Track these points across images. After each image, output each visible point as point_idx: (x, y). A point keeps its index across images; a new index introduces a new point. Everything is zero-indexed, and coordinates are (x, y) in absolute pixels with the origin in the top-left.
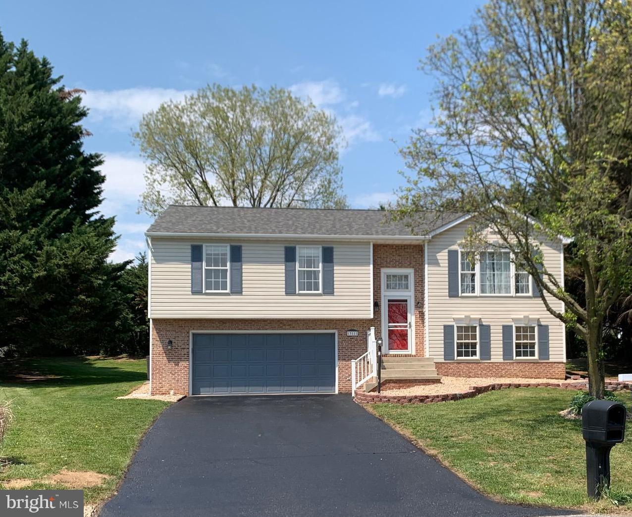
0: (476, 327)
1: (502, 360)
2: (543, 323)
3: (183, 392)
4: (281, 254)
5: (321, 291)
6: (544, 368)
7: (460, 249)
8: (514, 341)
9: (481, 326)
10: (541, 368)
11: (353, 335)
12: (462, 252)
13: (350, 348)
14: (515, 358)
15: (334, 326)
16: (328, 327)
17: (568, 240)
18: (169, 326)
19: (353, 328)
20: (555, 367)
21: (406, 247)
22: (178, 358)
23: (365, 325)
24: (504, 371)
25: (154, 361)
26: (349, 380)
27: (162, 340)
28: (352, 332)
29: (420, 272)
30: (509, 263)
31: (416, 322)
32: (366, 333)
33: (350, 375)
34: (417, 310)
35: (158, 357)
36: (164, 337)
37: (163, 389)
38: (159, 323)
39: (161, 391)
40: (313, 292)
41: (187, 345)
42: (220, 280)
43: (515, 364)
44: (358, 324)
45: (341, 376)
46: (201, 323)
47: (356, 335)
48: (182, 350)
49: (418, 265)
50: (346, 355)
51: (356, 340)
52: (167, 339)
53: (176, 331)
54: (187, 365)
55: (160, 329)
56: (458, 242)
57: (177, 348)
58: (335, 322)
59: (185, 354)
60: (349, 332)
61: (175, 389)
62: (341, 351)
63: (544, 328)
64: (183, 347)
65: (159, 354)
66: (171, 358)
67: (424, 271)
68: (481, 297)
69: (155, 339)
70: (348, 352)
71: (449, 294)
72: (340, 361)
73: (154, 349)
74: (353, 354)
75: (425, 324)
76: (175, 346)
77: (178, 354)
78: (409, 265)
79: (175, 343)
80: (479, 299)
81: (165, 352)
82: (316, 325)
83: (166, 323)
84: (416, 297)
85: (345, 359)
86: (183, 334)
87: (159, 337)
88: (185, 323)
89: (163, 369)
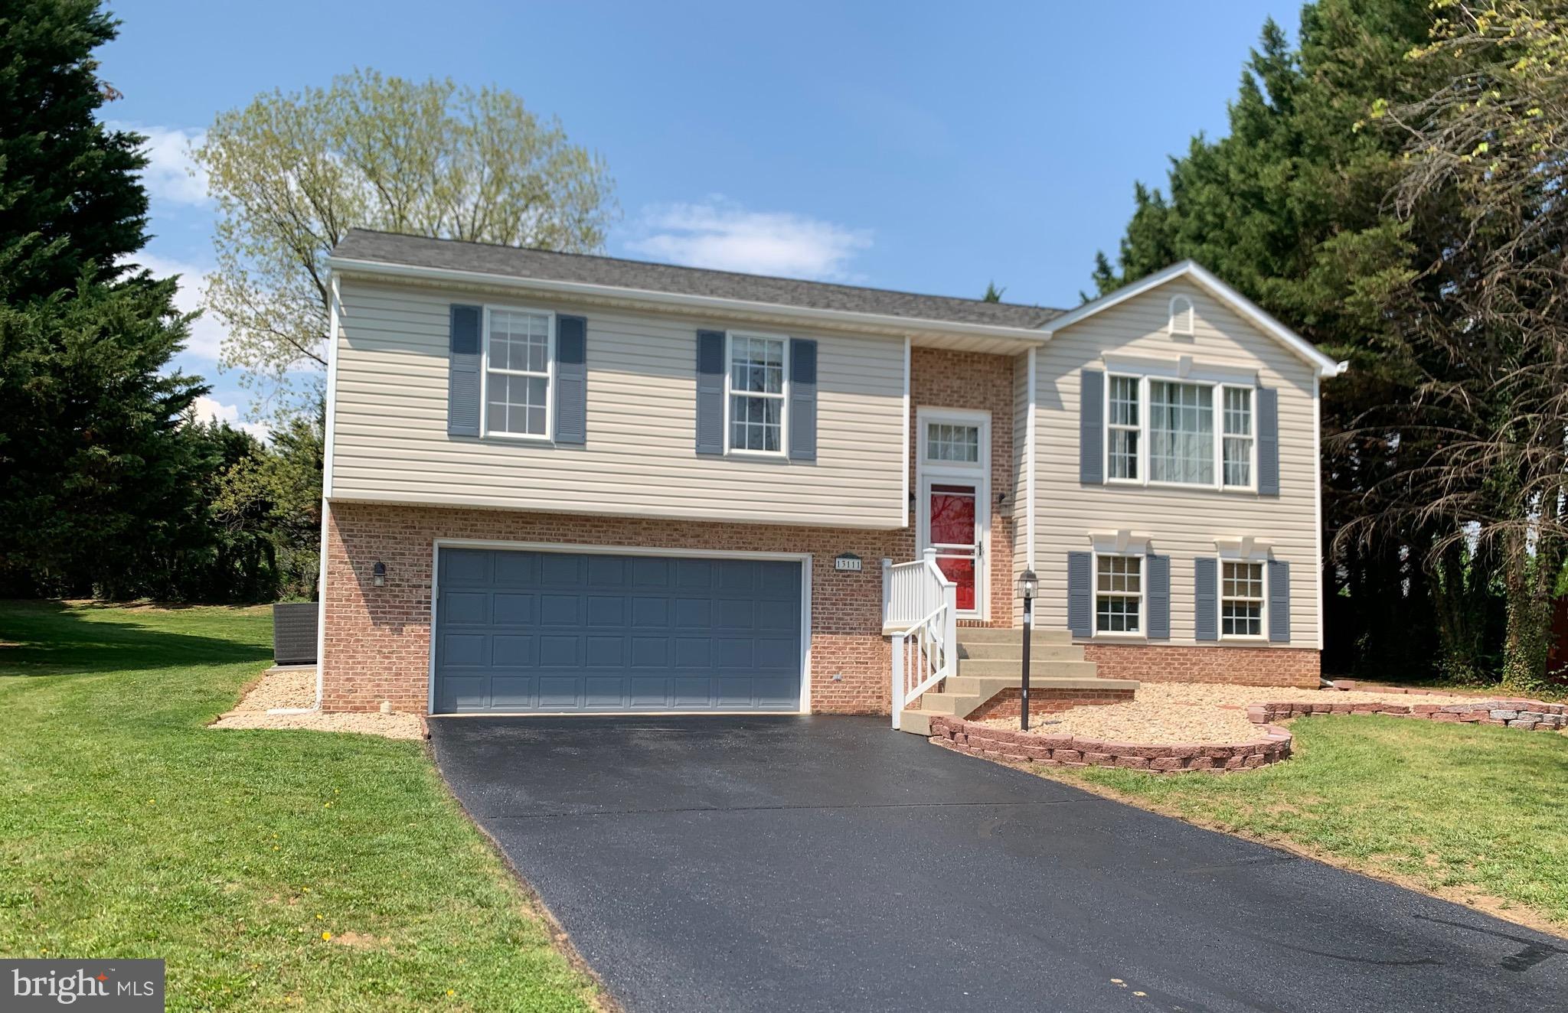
0: (1138, 560)
1: (1192, 642)
2: (1277, 558)
3: (412, 704)
4: (689, 351)
5: (783, 452)
6: (1278, 662)
7: (1109, 369)
8: (1220, 597)
9: (1151, 557)
10: (1273, 661)
11: (851, 568)
12: (1113, 379)
13: (842, 600)
14: (1221, 636)
15: (805, 544)
16: (791, 545)
17: (1332, 369)
18: (378, 524)
19: (849, 551)
20: (1300, 661)
21: (976, 358)
22: (399, 613)
23: (879, 544)
24: (1196, 667)
25: (332, 617)
26: (838, 681)
27: (358, 563)
28: (846, 560)
29: (1006, 421)
30: (1211, 412)
31: (994, 543)
32: (881, 563)
33: (840, 668)
34: (999, 513)
35: (344, 606)
36: (363, 553)
37: (356, 697)
38: (350, 514)
39: (350, 702)
40: (764, 453)
41: (427, 576)
42: (527, 406)
43: (1220, 652)
44: (863, 542)
45: (819, 670)
46: (465, 519)
47: (856, 568)
48: (411, 592)
49: (1002, 403)
50: (832, 618)
51: (856, 581)
52: (371, 558)
53: (396, 538)
54: (425, 630)
55: (352, 531)
56: (1104, 352)
57: (398, 586)
58: (807, 533)
59: (420, 602)
60: (841, 560)
61: (389, 697)
62: (820, 607)
63: (1280, 570)
64: (414, 582)
65: (347, 600)
66: (382, 612)
67: (1015, 418)
68: (1150, 488)
69: (336, 557)
70: (837, 609)
71: (1082, 477)
72: (818, 633)
73: (333, 584)
74: (849, 615)
75: (1017, 549)
76: (393, 580)
77: (400, 602)
78: (981, 403)
79: (392, 569)
80: (1146, 492)
81: (364, 595)
82: (760, 539)
83: (369, 514)
84: (994, 480)
85: (830, 628)
86: (417, 547)
87: (349, 552)
88: (423, 517)
89: (358, 641)
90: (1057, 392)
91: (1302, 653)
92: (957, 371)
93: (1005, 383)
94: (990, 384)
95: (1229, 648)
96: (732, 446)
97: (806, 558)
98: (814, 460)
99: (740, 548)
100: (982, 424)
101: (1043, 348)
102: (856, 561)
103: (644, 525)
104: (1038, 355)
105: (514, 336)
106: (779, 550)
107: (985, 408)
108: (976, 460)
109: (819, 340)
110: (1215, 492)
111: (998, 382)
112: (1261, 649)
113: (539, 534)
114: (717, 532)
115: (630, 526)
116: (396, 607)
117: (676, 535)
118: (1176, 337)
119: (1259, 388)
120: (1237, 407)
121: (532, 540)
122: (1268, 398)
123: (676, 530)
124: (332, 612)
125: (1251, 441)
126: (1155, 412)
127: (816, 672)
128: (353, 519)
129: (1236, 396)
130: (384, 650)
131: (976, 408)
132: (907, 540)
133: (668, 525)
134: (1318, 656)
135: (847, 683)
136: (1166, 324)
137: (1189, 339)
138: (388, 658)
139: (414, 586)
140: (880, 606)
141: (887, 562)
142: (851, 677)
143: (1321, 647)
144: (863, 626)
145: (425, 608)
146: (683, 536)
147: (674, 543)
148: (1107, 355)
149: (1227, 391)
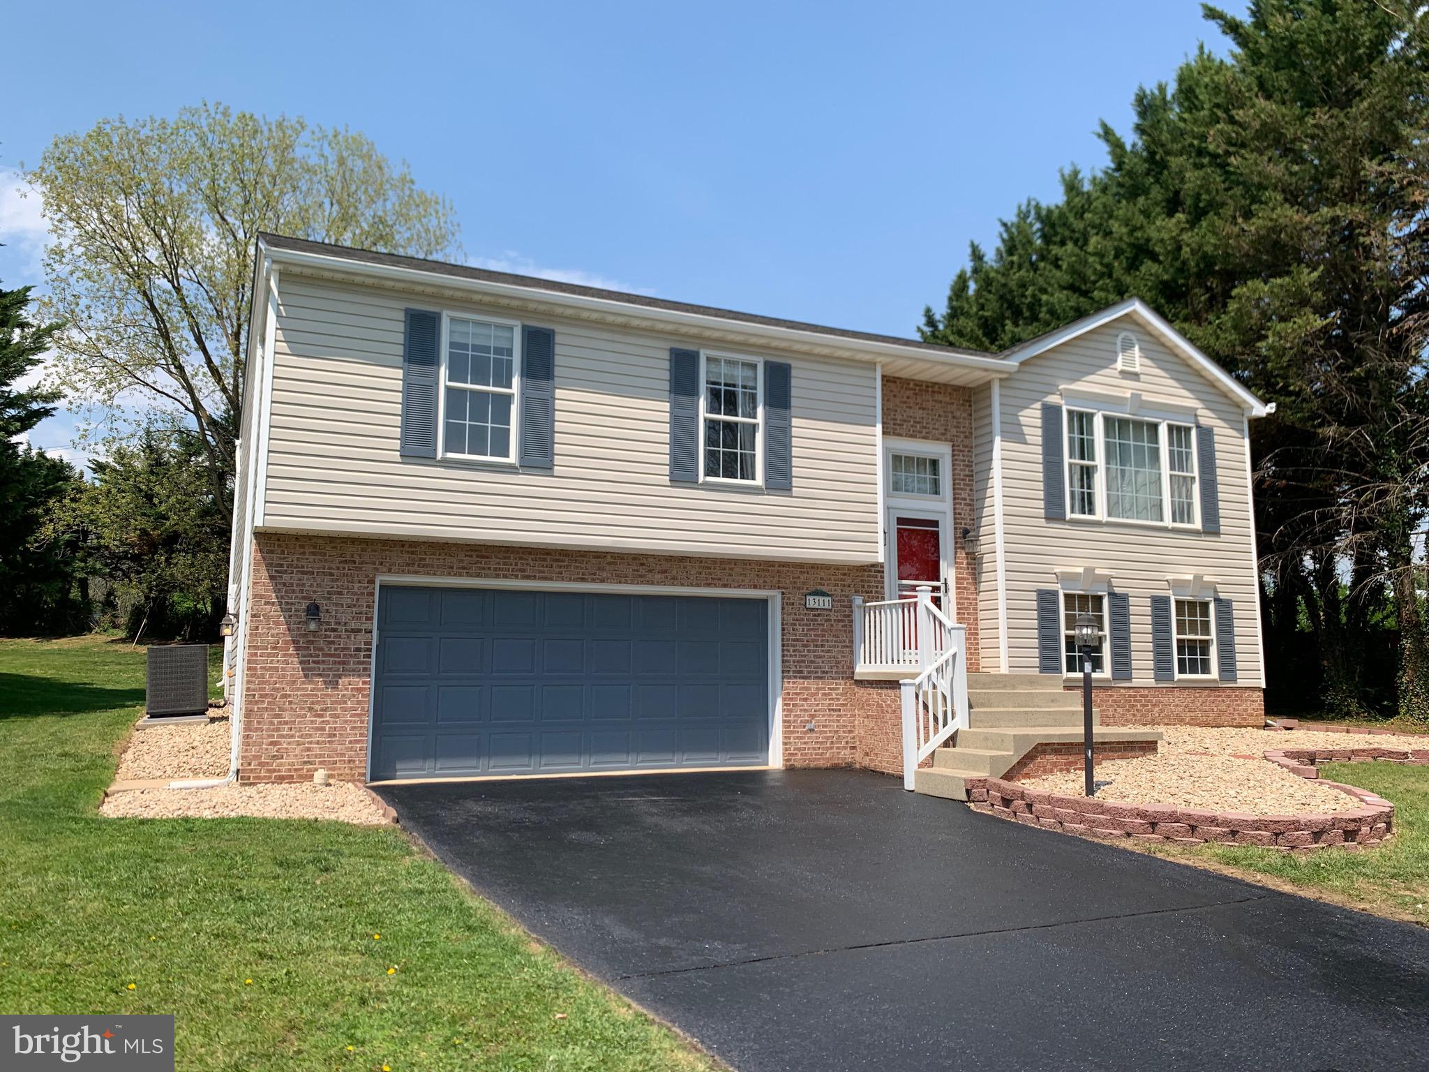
0: (1101, 598)
1: (1151, 682)
2: (1223, 596)
3: (347, 771)
4: (661, 370)
5: (759, 480)
6: (1228, 701)
7: (1066, 404)
8: (1175, 636)
9: (1112, 595)
10: (1223, 701)
11: (822, 606)
12: (1070, 413)
13: (813, 641)
14: (1177, 676)
15: (775, 580)
16: (761, 581)
17: (1262, 410)
18: (311, 558)
19: (819, 588)
20: (1246, 701)
21: (936, 389)
22: (335, 663)
23: (849, 581)
24: (1157, 709)
25: (256, 668)
26: (811, 730)
27: (287, 603)
28: (817, 598)
29: (966, 453)
30: (1157, 449)
31: (959, 580)
32: (850, 601)
33: (813, 716)
34: (963, 548)
35: (269, 655)
36: (293, 591)
37: (281, 764)
38: (279, 546)
39: (275, 771)
40: (738, 481)
41: (367, 619)
42: (489, 425)
43: (1177, 692)
44: (833, 578)
45: (792, 718)
46: (412, 553)
47: (826, 606)
48: (349, 637)
49: (962, 436)
50: (803, 661)
51: (826, 621)
52: (304, 598)
53: (332, 575)
54: (364, 683)
55: (281, 565)
56: (1061, 387)
57: (334, 630)
58: (776, 568)
59: (358, 650)
60: (811, 598)
61: (321, 763)
62: (791, 649)
63: (1225, 607)
64: (353, 625)
65: (274, 648)
66: (314, 662)
67: (975, 451)
68: (1108, 524)
69: (261, 597)
70: (808, 651)
71: (1046, 512)
72: (790, 678)
73: (257, 628)
74: (820, 657)
75: (983, 586)
76: (328, 623)
77: (336, 649)
78: (943, 434)
79: (327, 611)
80: (1105, 529)
81: (294, 642)
82: (730, 575)
83: (302, 547)
84: (956, 514)
85: (801, 672)
86: (356, 585)
87: (277, 591)
88: (363, 550)
89: (284, 696)
90: (1020, 425)
91: (1248, 693)
92: (919, 400)
93: (965, 415)
94: (950, 415)
95: (1185, 688)
96: (707, 474)
97: (774, 596)
98: (790, 490)
99: (709, 585)
100: (943, 455)
101: (1007, 380)
102: (827, 599)
103: (609, 559)
104: (1001, 386)
105: (475, 348)
106: (749, 587)
107: (946, 440)
108: (936, 492)
109: (794, 364)
110: (1165, 529)
111: (958, 414)
112: (1212, 688)
113: (495, 569)
114: (685, 567)
115: (594, 561)
116: (331, 656)
117: (642, 571)
118: (1125, 374)
119: (1198, 427)
120: (1180, 445)
121: (486, 576)
122: (1206, 435)
123: (642, 564)
124: (255, 662)
125: (1193, 478)
126: (1108, 446)
127: (789, 721)
128: (283, 552)
129: (1178, 433)
130: (317, 707)
131: (938, 439)
132: (876, 577)
133: (634, 559)
134: (1261, 694)
135: (821, 732)
136: (1116, 361)
137: (1135, 376)
138: (321, 716)
139: (353, 631)
140: (851, 647)
141: (858, 600)
142: (825, 726)
143: (1264, 686)
144: (835, 670)
145: (365, 656)
146: (650, 571)
147: (640, 579)
148: (1065, 389)
149: (1170, 428)
